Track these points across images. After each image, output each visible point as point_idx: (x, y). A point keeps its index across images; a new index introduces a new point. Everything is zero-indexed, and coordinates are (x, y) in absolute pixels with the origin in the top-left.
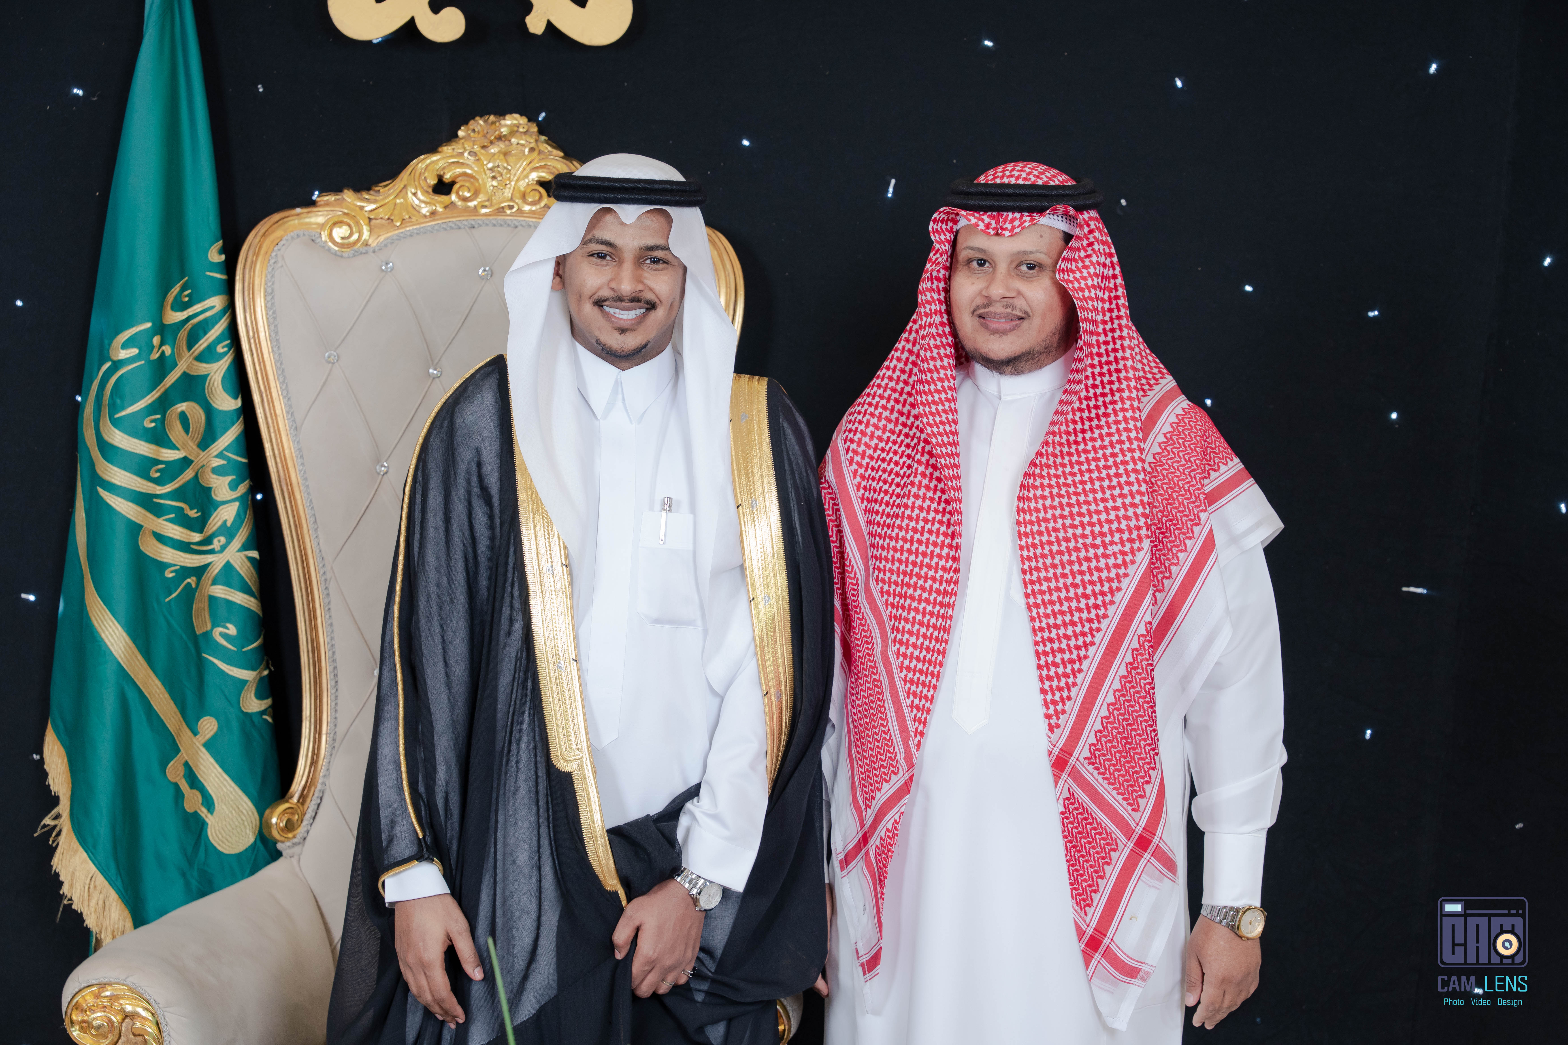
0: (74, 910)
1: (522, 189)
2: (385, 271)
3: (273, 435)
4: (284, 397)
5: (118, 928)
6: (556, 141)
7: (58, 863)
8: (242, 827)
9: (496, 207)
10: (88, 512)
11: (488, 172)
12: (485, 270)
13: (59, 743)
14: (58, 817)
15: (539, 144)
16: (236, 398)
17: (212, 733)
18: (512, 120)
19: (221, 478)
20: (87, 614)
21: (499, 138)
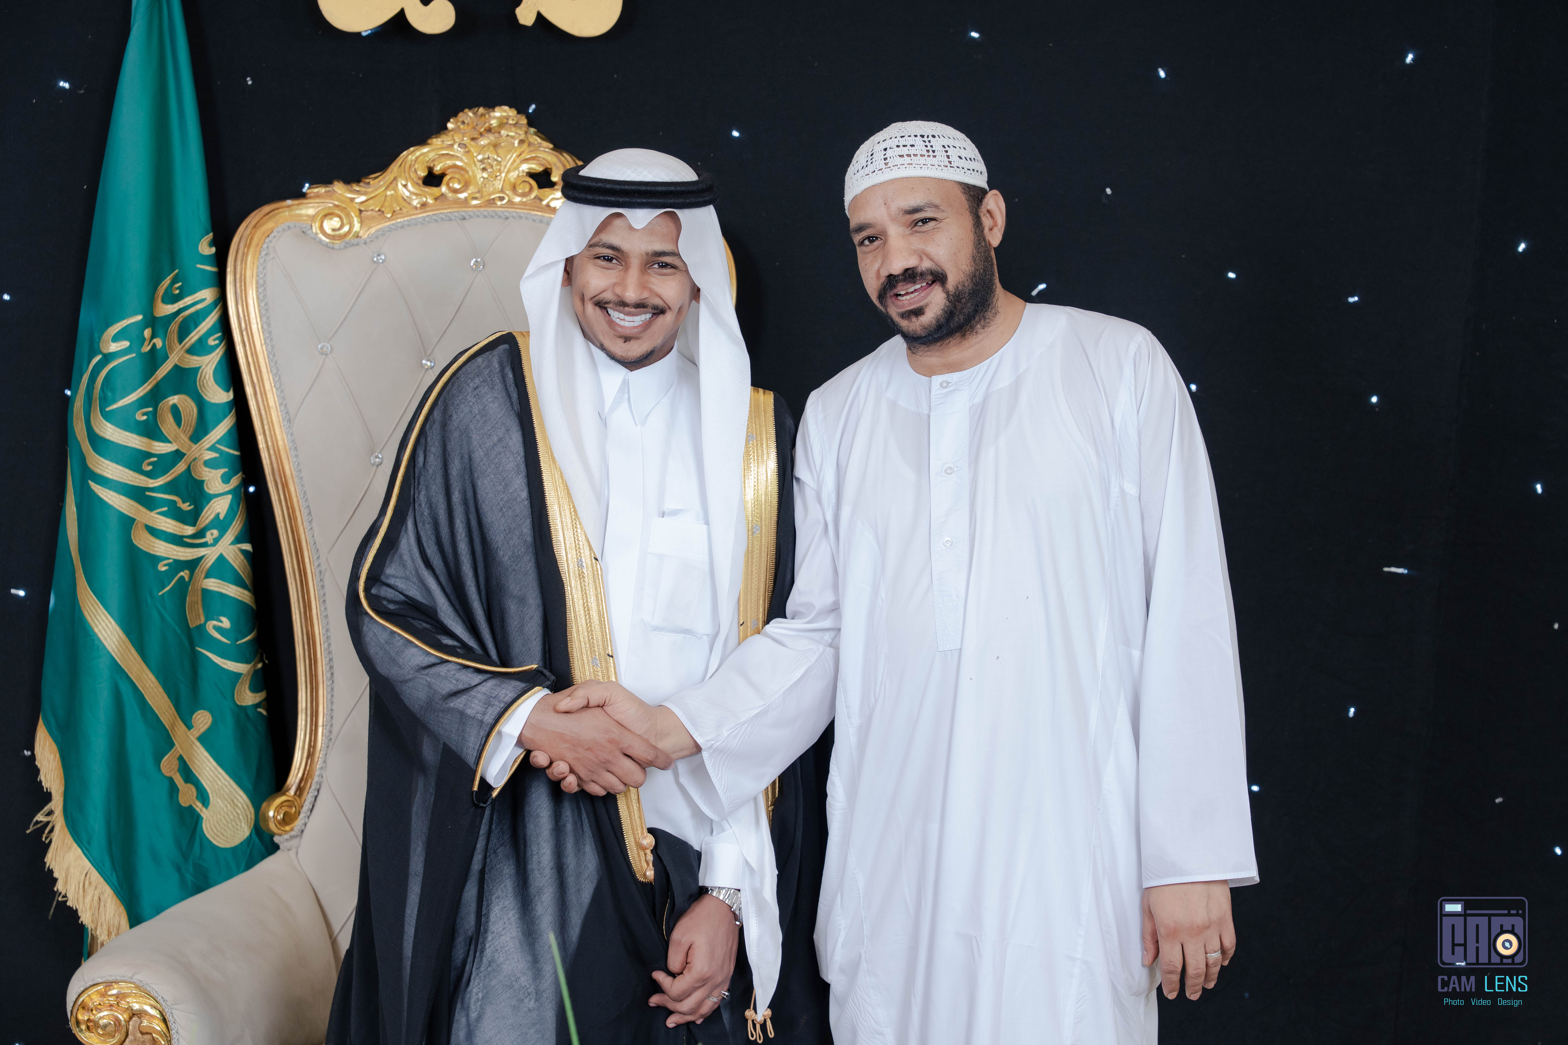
0: (69, 907)
1: (512, 180)
2: (377, 263)
3: (266, 427)
4: (277, 389)
5: (114, 924)
6: (546, 133)
7: (52, 860)
8: (237, 821)
9: (487, 198)
10: (79, 506)
11: (478, 164)
12: (476, 261)
13: (51, 739)
14: (50, 813)
15: (529, 136)
16: (228, 391)
17: (206, 727)
18: (501, 112)
19: (214, 471)
20: (80, 608)
21: (489, 130)
